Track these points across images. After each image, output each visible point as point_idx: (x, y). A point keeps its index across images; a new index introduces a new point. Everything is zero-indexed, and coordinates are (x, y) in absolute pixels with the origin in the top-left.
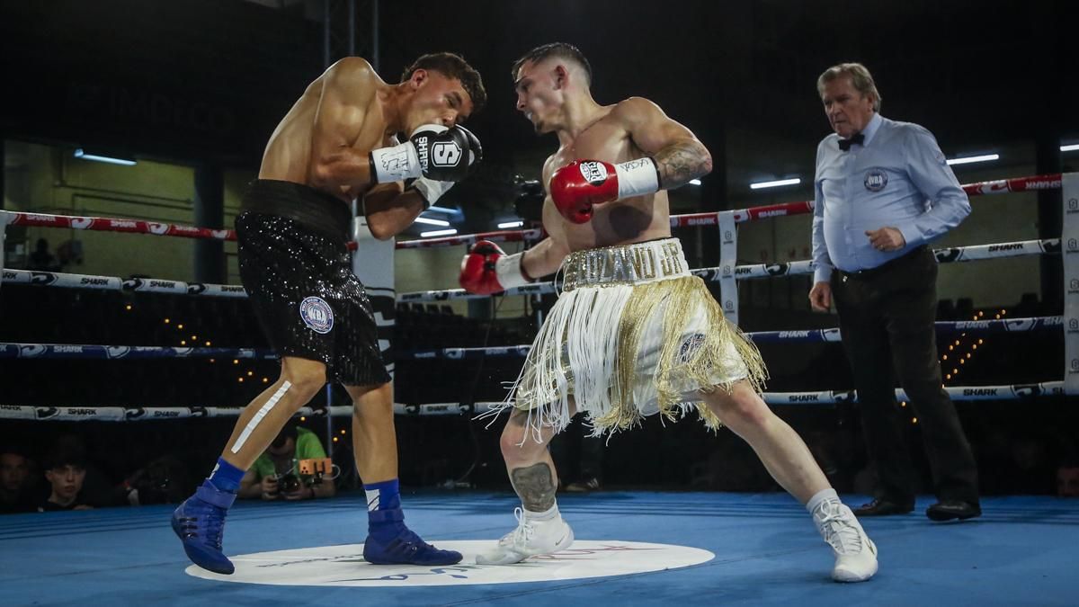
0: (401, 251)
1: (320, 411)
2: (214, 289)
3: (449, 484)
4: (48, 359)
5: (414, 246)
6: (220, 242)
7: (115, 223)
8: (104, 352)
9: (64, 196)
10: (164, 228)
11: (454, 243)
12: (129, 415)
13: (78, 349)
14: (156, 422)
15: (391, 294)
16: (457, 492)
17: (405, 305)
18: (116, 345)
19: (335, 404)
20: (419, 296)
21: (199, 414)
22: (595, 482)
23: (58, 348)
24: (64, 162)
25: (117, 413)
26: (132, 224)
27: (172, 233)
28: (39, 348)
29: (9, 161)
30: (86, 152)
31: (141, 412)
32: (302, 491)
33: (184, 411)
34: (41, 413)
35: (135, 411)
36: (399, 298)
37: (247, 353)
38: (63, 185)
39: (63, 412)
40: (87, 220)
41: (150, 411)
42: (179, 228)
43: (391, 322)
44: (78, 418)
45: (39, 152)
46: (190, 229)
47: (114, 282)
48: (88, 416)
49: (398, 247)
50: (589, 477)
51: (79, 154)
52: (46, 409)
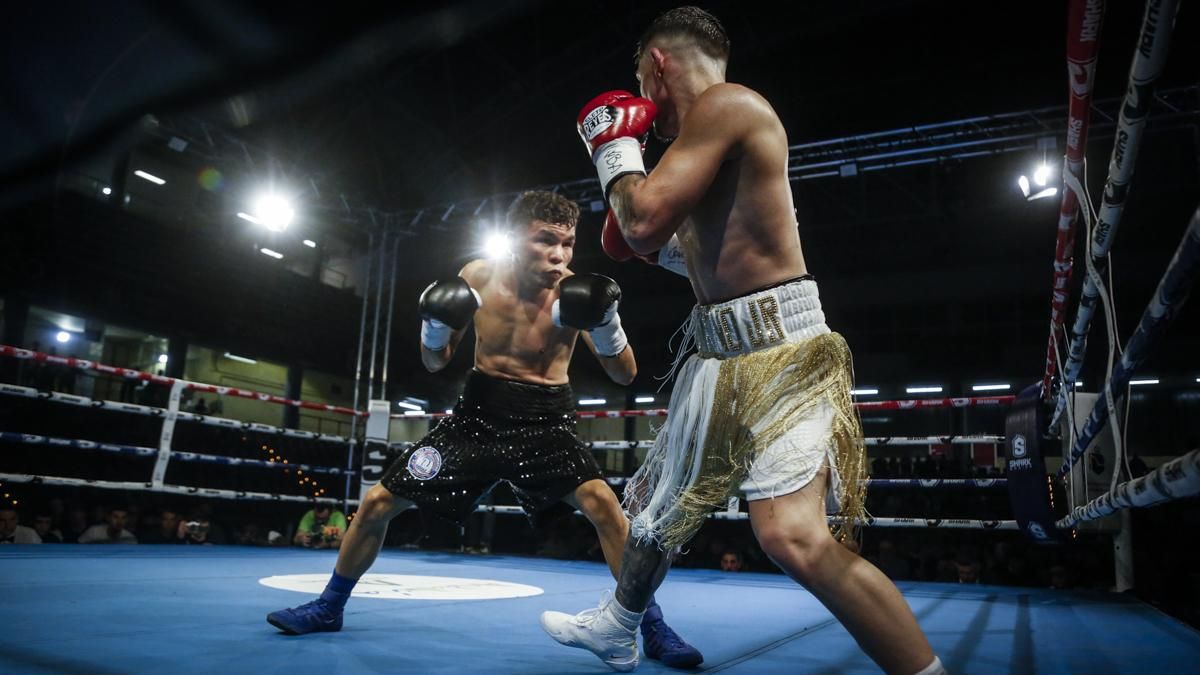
0: (393, 421)
1: (341, 502)
2: (290, 432)
3: (408, 546)
4: (196, 462)
5: (399, 418)
6: (296, 408)
7: (241, 392)
8: (227, 461)
9: (217, 376)
10: (266, 397)
11: (421, 418)
12: (238, 496)
13: (213, 458)
14: (253, 501)
15: (385, 442)
16: (412, 551)
17: (392, 449)
18: (235, 457)
19: (351, 498)
20: (399, 445)
21: (276, 498)
22: (485, 550)
23: (203, 457)
24: (217, 358)
25: (230, 494)
26: (249, 393)
27: (271, 400)
28: (192, 455)
29: (190, 355)
30: (232, 354)
31: (244, 495)
32: (324, 543)
33: (267, 496)
34: (190, 491)
35: (241, 494)
36: (389, 445)
37: (305, 468)
38: (216, 370)
39: (202, 491)
40: (226, 390)
41: (249, 495)
42: (275, 398)
43: (384, 457)
44: (209, 495)
45: (206, 353)
46: (282, 399)
47: (237, 424)
48: (215, 495)
49: (391, 418)
50: (483, 547)
51: (227, 355)
52: (193, 489)
